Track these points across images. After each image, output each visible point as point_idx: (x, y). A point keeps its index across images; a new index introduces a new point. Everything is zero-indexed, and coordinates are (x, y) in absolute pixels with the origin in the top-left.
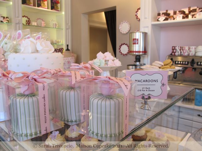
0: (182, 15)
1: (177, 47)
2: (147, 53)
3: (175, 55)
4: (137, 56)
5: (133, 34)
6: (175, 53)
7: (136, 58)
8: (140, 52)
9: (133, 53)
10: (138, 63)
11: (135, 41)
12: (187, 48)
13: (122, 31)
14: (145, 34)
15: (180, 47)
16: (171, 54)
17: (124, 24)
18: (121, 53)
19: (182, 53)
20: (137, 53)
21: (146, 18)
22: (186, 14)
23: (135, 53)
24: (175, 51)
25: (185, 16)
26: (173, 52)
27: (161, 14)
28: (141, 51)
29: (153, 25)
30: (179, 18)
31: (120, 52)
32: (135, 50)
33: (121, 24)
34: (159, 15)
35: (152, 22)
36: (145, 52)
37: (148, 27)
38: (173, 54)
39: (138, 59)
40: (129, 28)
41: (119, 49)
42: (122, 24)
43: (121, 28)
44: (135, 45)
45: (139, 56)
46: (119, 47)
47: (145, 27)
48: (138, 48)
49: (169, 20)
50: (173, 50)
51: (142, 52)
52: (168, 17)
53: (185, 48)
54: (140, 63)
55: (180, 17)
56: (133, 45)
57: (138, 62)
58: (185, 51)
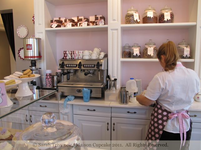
0: (71, 23)
1: (68, 51)
2: (42, 58)
3: (66, 58)
4: (32, 61)
5: (26, 39)
6: (66, 57)
7: (32, 63)
8: (35, 57)
9: (27, 58)
10: (34, 68)
11: (29, 47)
12: (77, 52)
13: (20, 36)
14: (39, 40)
15: (71, 51)
16: (63, 58)
17: (21, 28)
18: (21, 57)
19: (73, 57)
20: (32, 58)
21: (40, 24)
22: (75, 22)
23: (29, 58)
24: (66, 55)
25: (74, 24)
26: (64, 56)
27: (54, 22)
28: (36, 55)
29: (47, 31)
30: (69, 26)
31: (19, 56)
32: (29, 56)
33: (18, 28)
34: (52, 21)
35: (45, 28)
36: (40, 57)
37: (42, 33)
38: (65, 58)
39: (34, 63)
40: (27, 32)
41: (18, 53)
42: (20, 28)
43: (18, 32)
44: (29, 50)
45: (35, 61)
46: (18, 52)
47: (39, 33)
48: (33, 53)
49: (62, 27)
50: (64, 54)
51: (37, 57)
52: (60, 24)
53: (75, 52)
54: (35, 68)
55: (69, 24)
56: (27, 50)
57: (34, 66)
58: (75, 55)
